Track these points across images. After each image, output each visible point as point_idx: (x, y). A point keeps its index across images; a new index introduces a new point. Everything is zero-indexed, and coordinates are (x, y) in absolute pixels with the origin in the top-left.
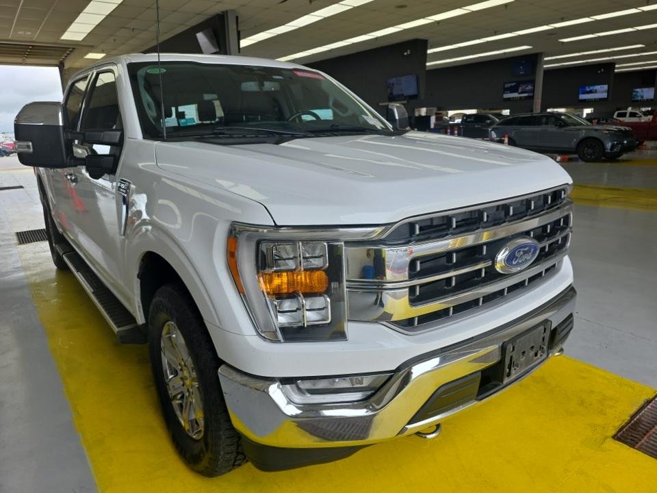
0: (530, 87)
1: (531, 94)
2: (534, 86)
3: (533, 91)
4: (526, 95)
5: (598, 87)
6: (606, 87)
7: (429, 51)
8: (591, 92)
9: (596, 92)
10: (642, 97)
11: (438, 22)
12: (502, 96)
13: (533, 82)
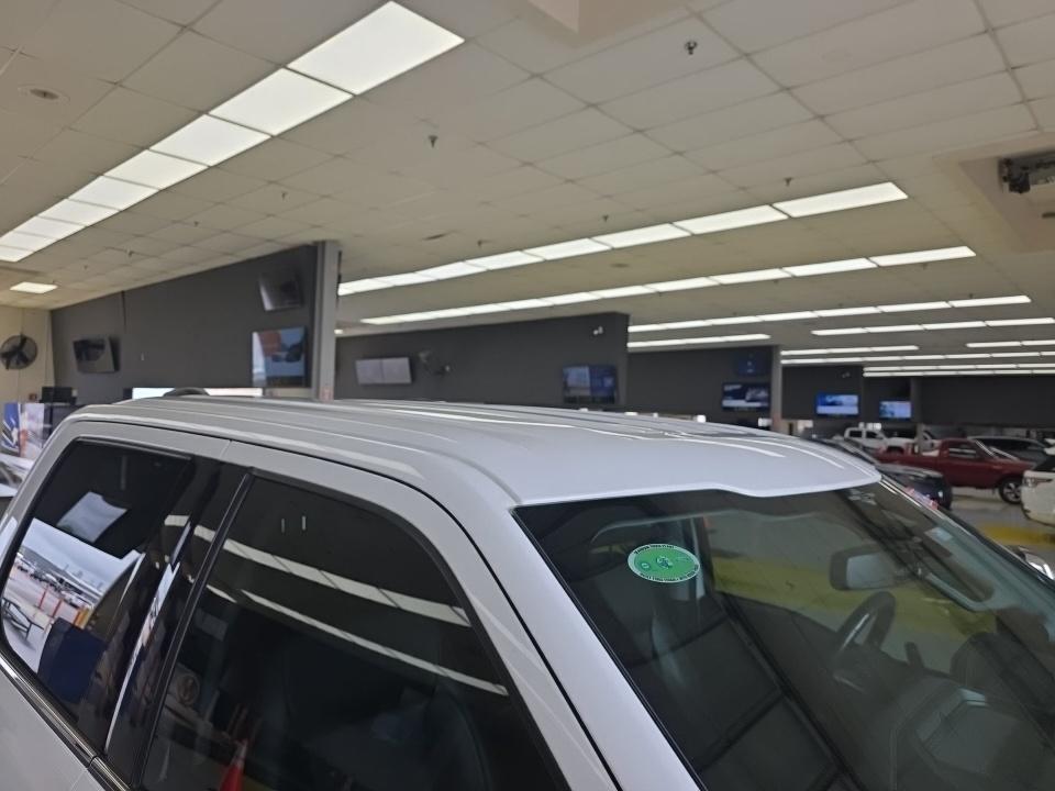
0: (763, 394)
1: (765, 405)
2: (770, 393)
3: (769, 399)
4: (757, 405)
5: (843, 398)
6: (854, 399)
7: (632, 329)
8: (833, 404)
9: (840, 404)
10: (892, 414)
11: (660, 294)
12: (721, 403)
13: (767, 386)
